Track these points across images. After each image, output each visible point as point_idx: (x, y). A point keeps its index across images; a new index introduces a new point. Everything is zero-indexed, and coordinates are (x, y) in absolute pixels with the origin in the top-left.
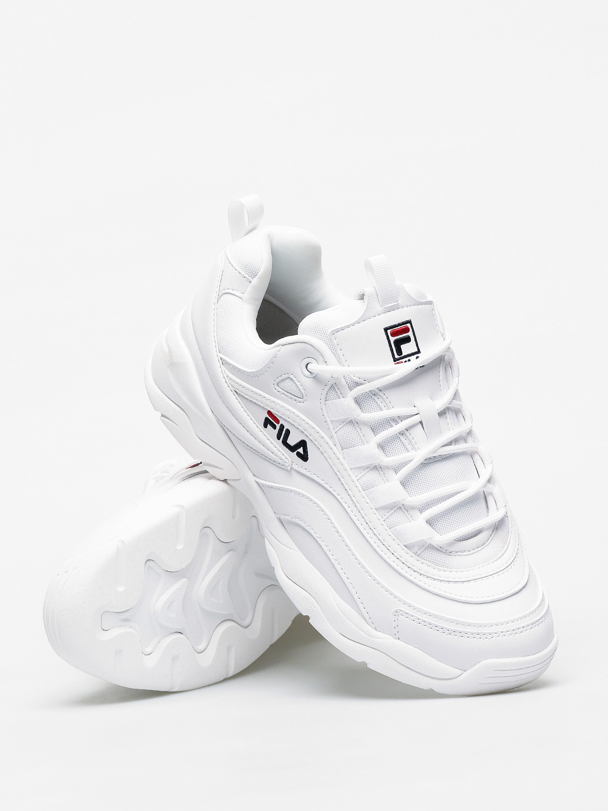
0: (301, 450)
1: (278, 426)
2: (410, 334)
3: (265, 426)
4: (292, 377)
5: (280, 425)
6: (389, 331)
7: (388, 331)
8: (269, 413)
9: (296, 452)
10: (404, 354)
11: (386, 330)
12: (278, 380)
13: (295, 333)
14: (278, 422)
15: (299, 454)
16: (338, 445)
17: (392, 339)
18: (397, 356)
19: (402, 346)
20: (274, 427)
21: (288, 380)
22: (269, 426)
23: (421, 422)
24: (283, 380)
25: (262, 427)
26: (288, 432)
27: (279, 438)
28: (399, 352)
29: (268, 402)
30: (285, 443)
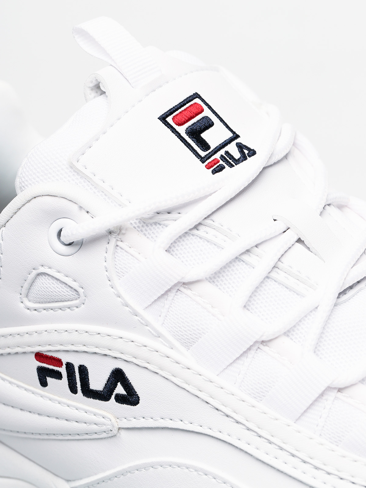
0: (120, 389)
1: (63, 370)
2: (207, 112)
3: (44, 384)
4: (42, 270)
5: (64, 366)
6: (169, 119)
7: (167, 119)
8: (39, 356)
9: (113, 397)
10: (213, 147)
11: (163, 119)
12: (24, 291)
13: (13, 195)
14: (58, 362)
15: (120, 399)
16: (177, 344)
17: (182, 130)
18: (203, 154)
19: (204, 135)
20: (58, 376)
21: (42, 280)
22: (49, 380)
23: (299, 241)
24: (31, 285)
25: (39, 389)
26: (83, 370)
27: (73, 390)
28: (204, 145)
29: (27, 338)
30: (89, 393)
